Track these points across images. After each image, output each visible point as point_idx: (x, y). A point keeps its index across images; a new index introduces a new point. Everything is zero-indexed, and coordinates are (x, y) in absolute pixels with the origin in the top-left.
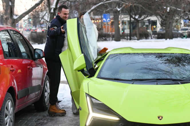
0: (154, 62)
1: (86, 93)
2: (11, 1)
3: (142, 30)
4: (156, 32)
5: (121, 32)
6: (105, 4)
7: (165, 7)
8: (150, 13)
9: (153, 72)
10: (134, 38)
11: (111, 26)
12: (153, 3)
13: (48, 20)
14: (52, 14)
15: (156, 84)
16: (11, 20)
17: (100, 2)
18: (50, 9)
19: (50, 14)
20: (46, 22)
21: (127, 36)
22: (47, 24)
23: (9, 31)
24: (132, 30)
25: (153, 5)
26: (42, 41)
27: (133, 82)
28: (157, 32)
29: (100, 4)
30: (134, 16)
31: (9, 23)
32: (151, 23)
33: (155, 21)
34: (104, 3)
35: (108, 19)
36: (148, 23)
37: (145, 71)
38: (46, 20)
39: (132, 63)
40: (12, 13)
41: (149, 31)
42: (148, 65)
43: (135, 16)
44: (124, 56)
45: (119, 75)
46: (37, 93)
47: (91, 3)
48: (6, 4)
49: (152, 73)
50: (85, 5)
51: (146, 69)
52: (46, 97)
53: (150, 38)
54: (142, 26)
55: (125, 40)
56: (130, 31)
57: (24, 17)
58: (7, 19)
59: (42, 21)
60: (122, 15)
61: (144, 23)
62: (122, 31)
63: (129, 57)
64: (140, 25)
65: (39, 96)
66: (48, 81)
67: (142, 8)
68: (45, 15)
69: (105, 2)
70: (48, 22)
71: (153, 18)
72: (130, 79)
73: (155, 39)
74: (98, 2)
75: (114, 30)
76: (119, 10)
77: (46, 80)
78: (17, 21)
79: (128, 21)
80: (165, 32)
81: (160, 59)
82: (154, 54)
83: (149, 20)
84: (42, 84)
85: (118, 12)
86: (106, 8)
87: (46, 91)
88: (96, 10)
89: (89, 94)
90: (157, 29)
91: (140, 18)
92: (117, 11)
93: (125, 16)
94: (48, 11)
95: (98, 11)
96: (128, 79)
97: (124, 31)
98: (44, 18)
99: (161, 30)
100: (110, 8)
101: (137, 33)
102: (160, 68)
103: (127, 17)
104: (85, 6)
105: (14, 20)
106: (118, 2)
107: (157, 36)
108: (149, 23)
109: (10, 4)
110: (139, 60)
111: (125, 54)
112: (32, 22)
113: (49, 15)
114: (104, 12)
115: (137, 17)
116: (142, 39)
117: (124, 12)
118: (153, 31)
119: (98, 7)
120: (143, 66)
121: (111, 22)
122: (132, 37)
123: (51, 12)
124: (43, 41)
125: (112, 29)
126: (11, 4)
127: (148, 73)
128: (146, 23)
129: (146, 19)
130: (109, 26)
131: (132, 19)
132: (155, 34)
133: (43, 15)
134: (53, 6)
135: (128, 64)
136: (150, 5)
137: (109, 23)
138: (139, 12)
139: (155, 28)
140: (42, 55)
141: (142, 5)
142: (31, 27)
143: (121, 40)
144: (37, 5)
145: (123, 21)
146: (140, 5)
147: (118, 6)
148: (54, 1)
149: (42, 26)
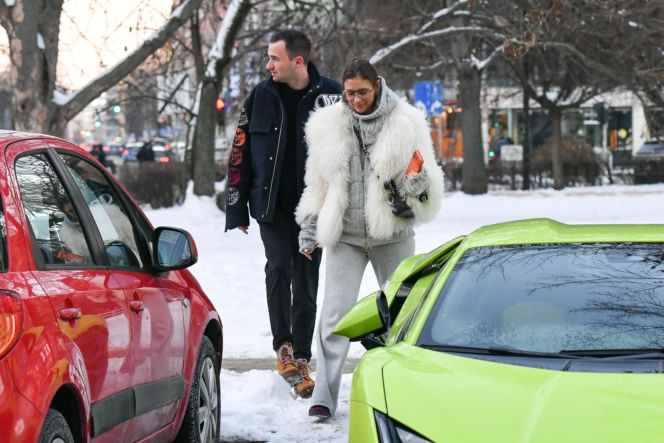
0: (642, 278)
1: (374, 409)
2: (42, 32)
3: (573, 148)
4: (628, 153)
5: (489, 155)
6: (427, 44)
8: (605, 79)
9: (638, 319)
10: (541, 178)
11: (447, 132)
12: (620, 35)
13: (196, 111)
14: (211, 86)
15: (661, 368)
16: (46, 110)
17: (406, 35)
18: (201, 67)
19: (201, 86)
20: (188, 118)
21: (513, 172)
22: (189, 126)
23: (53, 155)
24: (531, 147)
25: (621, 46)
26: (167, 195)
27: (568, 361)
28: (634, 154)
29: (405, 41)
30: (540, 92)
31: (37, 121)
32: (610, 117)
33: (625, 111)
34: (420, 37)
35: (437, 104)
36: (595, 119)
37: (605, 315)
38: (187, 110)
39: (550, 286)
40: (47, 80)
41: (602, 151)
42: (613, 291)
43: (546, 90)
44: (520, 255)
45: (510, 335)
46: (166, 409)
47: (368, 37)
48: (23, 44)
49: (633, 326)
50: (346, 45)
52: (202, 424)
53: (605, 180)
54: (574, 131)
55: (504, 190)
56: (526, 152)
57: (98, 95)
58: (28, 106)
59: (169, 110)
60: (491, 85)
61: (581, 119)
62: (492, 154)
63: (537, 259)
64: (564, 126)
65: (174, 424)
66: (209, 360)
67: (575, 56)
68: (179, 88)
69: (426, 35)
70: (192, 115)
71: (619, 99)
72: (552, 351)
73: (625, 183)
74: (398, 31)
75: (460, 147)
76: (481, 64)
77: (203, 356)
78: (70, 114)
79: (513, 110)
83: (599, 107)
84: (187, 375)
85: (475, 75)
86: (431, 57)
87: (203, 403)
88: (390, 65)
89: (386, 416)
90: (631, 142)
91: (565, 100)
92: (475, 67)
93: (503, 91)
94: (192, 71)
95: (397, 70)
96: (544, 350)
97: (498, 153)
98: (179, 102)
99: (650, 149)
100: (443, 57)
101: (555, 160)
103: (513, 95)
104: (345, 52)
105: (58, 108)
106: (480, 32)
107: (632, 171)
108: (601, 118)
109: (41, 43)
110: (582, 270)
112: (122, 118)
113: (197, 89)
114: (419, 74)
115: (552, 95)
116: (574, 185)
117: (502, 72)
118: (614, 153)
119: (396, 54)
120: (596, 297)
121: (444, 114)
122: (535, 175)
123: (207, 74)
124: (171, 195)
125: (449, 144)
126: (45, 42)
127: (614, 326)
128: (588, 119)
129: (590, 103)
130: (440, 131)
131: (532, 102)
132: (627, 165)
133: (174, 87)
134: (216, 52)
135: (534, 290)
136: (606, 46)
137: (437, 121)
138: (562, 73)
139: (624, 140)
140: (186, 255)
141: (577, 47)
142: (119, 139)
143: (490, 186)
144: (150, 47)
145: (494, 111)
146: (568, 46)
147: (474, 51)
148: (215, 31)
149: (163, 132)
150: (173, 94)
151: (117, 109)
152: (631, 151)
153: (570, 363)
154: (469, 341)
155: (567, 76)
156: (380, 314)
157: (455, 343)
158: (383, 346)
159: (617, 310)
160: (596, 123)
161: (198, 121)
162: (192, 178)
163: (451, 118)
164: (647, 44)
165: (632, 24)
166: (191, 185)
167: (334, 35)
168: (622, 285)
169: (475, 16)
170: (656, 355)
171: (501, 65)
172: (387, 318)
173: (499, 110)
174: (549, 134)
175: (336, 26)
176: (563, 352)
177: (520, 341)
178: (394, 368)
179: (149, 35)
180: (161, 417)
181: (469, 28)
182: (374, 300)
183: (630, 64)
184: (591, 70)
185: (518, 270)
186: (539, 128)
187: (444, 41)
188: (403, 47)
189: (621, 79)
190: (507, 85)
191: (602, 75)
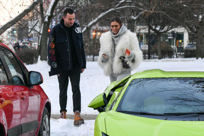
0: (189, 89)
1: (102, 132)
3: (164, 46)
4: (182, 48)
6: (117, 11)
7: (196, 16)
8: (175, 23)
9: (188, 103)
10: (154, 56)
12: (180, 9)
13: (41, 32)
14: (46, 24)
15: (197, 119)
17: (111, 8)
18: (43, 18)
19: (43, 24)
20: (39, 35)
21: (145, 54)
22: (39, 38)
24: (151, 45)
25: (181, 13)
26: (31, 60)
27: (166, 117)
28: (184, 48)
29: (110, 10)
30: (154, 28)
32: (176, 36)
33: (181, 34)
34: (115, 9)
36: (172, 36)
38: (38, 32)
39: (159, 92)
41: (174, 47)
42: (180, 93)
43: (156, 27)
44: (149, 81)
45: (147, 108)
46: (32, 131)
47: (98, 9)
49: (186, 105)
50: (91, 12)
51: (178, 99)
53: (175, 56)
56: (149, 47)
57: (9, 27)
59: (33, 32)
60: (138, 25)
61: (167, 36)
63: (155, 83)
64: (162, 39)
66: (46, 115)
67: (166, 16)
68: (36, 25)
69: (117, 8)
70: (40, 34)
71: (179, 30)
72: (161, 113)
73: (181, 57)
74: (108, 7)
76: (135, 18)
77: (45, 114)
79: (145, 33)
80: (195, 48)
81: (196, 85)
83: (173, 33)
84: (39, 120)
87: (44, 129)
88: (105, 18)
89: (106, 134)
90: (183, 44)
91: (162, 30)
92: (133, 19)
93: (142, 27)
94: (40, 20)
95: (107, 20)
98: (36, 30)
99: (190, 46)
101: (159, 49)
102: (198, 98)
103: (145, 28)
104: (90, 14)
106: (135, 8)
107: (184, 53)
108: (173, 36)
113: (42, 25)
115: (158, 29)
116: (165, 58)
117: (141, 21)
118: (178, 48)
119: (107, 15)
120: (174, 95)
122: (152, 55)
123: (45, 21)
124: (33, 60)
128: (169, 36)
129: (170, 31)
131: (151, 31)
132: (182, 51)
133: (34, 25)
134: (48, 13)
135: (154, 93)
136: (176, 12)
138: (161, 21)
139: (181, 43)
140: (39, 80)
141: (167, 13)
144: (26, 12)
145: (138, 33)
146: (164, 12)
147: (133, 14)
148: (48, 6)
149: (30, 39)
150: (34, 27)
151: (15, 32)
152: (183, 47)
153: (167, 117)
154: (133, 110)
155: (163, 22)
156: (104, 101)
157: (129, 111)
158: (105, 111)
159: (181, 100)
160: (172, 38)
161: (42, 36)
162: (40, 55)
164: (189, 12)
165: (184, 5)
166: (39, 57)
167: (87, 8)
168: (183, 91)
169: (133, 2)
171: (141, 18)
172: (106, 102)
173: (140, 33)
174: (157, 41)
175: (87, 5)
176: (165, 114)
177: (151, 110)
178: (109, 119)
179: (26, 8)
180: (30, 134)
181: (131, 6)
182: (102, 96)
183: (183, 18)
184: (171, 21)
185: (149, 86)
186: (153, 39)
187: (123, 11)
188: (109, 12)
189: (181, 23)
190: (143, 25)
191: (174, 22)
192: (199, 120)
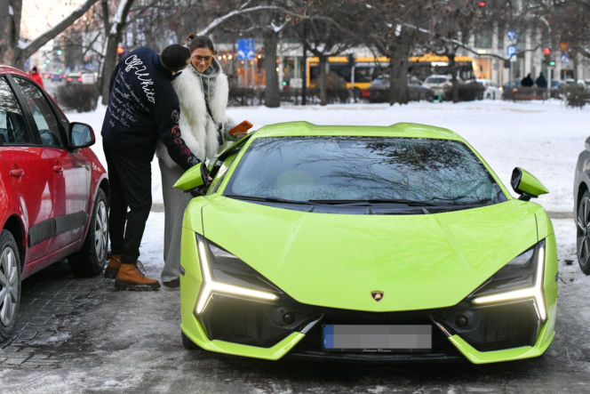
0: (363, 158)
1: (196, 233)
2: (12, 5)
5: (282, 84)
6: (244, 16)
7: (390, 25)
8: (352, 39)
9: (360, 182)
10: (313, 99)
11: (257, 70)
12: (361, 13)
13: (104, 54)
14: (114, 39)
15: (368, 211)
16: (13, 53)
17: (232, 10)
18: (108, 27)
19: (107, 39)
20: (99, 58)
21: (297, 94)
22: (100, 63)
23: (9, 78)
25: (361, 19)
26: (87, 104)
27: (312, 206)
29: (231, 14)
30: (313, 46)
31: (8, 58)
34: (240, 12)
35: (251, 53)
37: (341, 180)
38: (99, 54)
39: (309, 161)
40: (14, 34)
42: (347, 166)
43: (317, 45)
44: (290, 143)
45: (279, 190)
46: (76, 231)
47: (209, 11)
49: (358, 186)
50: (195, 16)
51: (343, 175)
52: (97, 241)
53: (352, 100)
55: (290, 105)
56: (304, 83)
57: (45, 43)
58: (3, 49)
59: (89, 54)
60: (284, 42)
62: (285, 84)
63: (301, 145)
65: (80, 240)
66: (102, 203)
67: (334, 26)
68: (95, 40)
69: (245, 10)
70: (102, 57)
71: (361, 51)
72: (304, 200)
73: (364, 103)
74: (227, 8)
75: (264, 79)
76: (277, 29)
77: (99, 200)
78: (28, 55)
79: (298, 57)
80: (388, 85)
81: (379, 152)
82: (364, 138)
84: (88, 211)
85: (274, 35)
86: (246, 24)
87: (98, 228)
88: (222, 29)
89: (203, 237)
91: (328, 51)
92: (273, 31)
93: (291, 45)
94: (103, 31)
95: (226, 32)
96: (299, 200)
97: (288, 83)
98: (94, 48)
99: (380, 82)
100: (254, 24)
101: (322, 88)
102: (378, 174)
103: (297, 48)
104: (195, 20)
105: (21, 51)
106: (277, 9)
108: (350, 63)
109: (11, 11)
110: (326, 152)
111: (293, 138)
112: (63, 59)
113: (105, 40)
114: (241, 34)
115: (321, 49)
116: (332, 103)
117: (290, 34)
119: (225, 22)
120: (336, 169)
121: (256, 60)
122: (309, 97)
123: (111, 32)
124: (90, 104)
125: (258, 77)
126: (14, 11)
127: (347, 186)
129: (344, 53)
130: (253, 69)
133: (92, 39)
134: (116, 18)
135: (299, 164)
136: (352, 19)
137: (252, 63)
138: (327, 35)
140: (89, 139)
141: (335, 20)
142: (60, 71)
143: (282, 103)
144: (77, 15)
145: (286, 57)
146: (329, 19)
147: (274, 21)
148: (117, 6)
149: (87, 67)
150: (91, 44)
151: (59, 52)
153: (314, 207)
154: (254, 193)
155: (330, 37)
156: (202, 176)
161: (106, 60)
162: (101, 94)
163: (260, 61)
164: (378, 19)
165: (369, 6)
166: (100, 99)
167: (189, 10)
168: (353, 162)
170: (366, 203)
171: (290, 30)
173: (289, 57)
175: (190, 5)
176: (310, 201)
177: (285, 194)
178: (208, 209)
179: (76, 8)
180: (73, 235)
181: (271, 7)
182: (199, 168)
183: (368, 30)
184: (344, 34)
185: (289, 151)
187: (256, 14)
188: (230, 18)
189: (362, 39)
190: (294, 42)
191: (350, 37)
192: (371, 213)
